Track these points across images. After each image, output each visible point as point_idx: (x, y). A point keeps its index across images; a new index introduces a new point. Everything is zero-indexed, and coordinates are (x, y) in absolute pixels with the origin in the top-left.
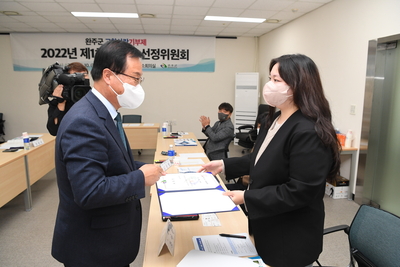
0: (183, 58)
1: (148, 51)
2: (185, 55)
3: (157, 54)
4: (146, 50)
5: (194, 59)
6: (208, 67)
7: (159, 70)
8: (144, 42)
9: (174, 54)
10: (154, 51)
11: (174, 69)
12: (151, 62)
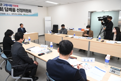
0: (30, 12)
1: (19, 9)
2: (30, 11)
3: (22, 10)
4: (18, 9)
5: (33, 13)
6: (36, 15)
7: (23, 16)
8: (17, 6)
9: (27, 11)
10: (21, 9)
11: (27, 15)
12: (20, 13)
